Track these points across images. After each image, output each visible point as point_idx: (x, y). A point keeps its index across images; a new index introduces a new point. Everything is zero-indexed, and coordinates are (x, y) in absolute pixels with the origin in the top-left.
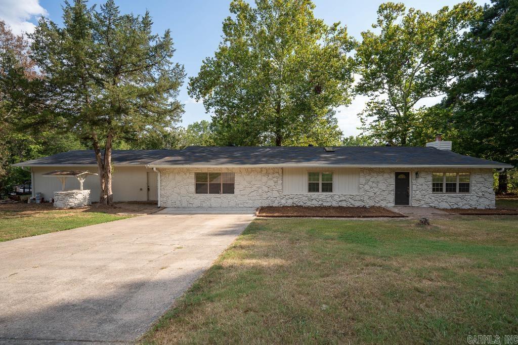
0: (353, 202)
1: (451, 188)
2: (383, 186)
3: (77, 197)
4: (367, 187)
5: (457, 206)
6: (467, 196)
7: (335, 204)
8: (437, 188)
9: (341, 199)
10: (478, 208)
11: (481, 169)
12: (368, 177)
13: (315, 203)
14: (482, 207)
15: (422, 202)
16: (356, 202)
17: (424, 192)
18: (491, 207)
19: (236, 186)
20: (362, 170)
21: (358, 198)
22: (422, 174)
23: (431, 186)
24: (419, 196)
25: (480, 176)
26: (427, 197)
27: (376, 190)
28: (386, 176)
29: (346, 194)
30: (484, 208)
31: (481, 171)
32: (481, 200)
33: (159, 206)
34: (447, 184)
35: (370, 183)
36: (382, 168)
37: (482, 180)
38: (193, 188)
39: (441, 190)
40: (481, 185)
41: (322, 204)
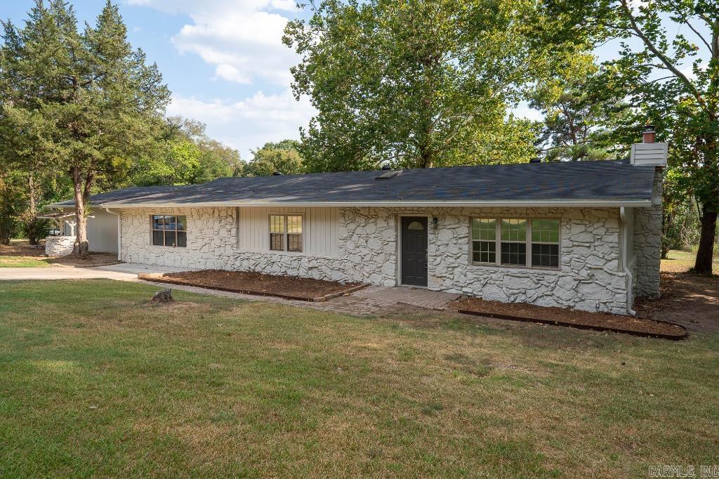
0: (328, 272)
1: (513, 255)
2: (375, 244)
3: (62, 243)
4: (350, 245)
5: (523, 297)
6: (550, 275)
7: (302, 273)
8: (481, 253)
9: (311, 265)
10: (579, 307)
11: (583, 211)
12: (352, 226)
13: (276, 270)
14: (588, 306)
15: (448, 283)
16: (334, 272)
17: (452, 260)
18: (615, 311)
19: (188, 237)
20: (344, 212)
21: (336, 265)
22: (448, 222)
23: (467, 248)
24: (440, 270)
25: (582, 228)
26: (457, 271)
27: (365, 251)
28: (381, 223)
29: (319, 256)
30: (594, 310)
31: (585, 215)
32: (585, 289)
33: (119, 259)
34: (504, 246)
35: (355, 237)
36: (375, 209)
37: (588, 238)
38: (148, 237)
39: (493, 259)
40: (585, 251)
41: (285, 272)
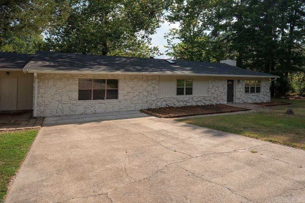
0: (205, 102)
1: (253, 90)
2: (221, 89)
4: (213, 91)
5: (255, 101)
6: (259, 95)
7: (194, 104)
9: (198, 100)
12: (214, 83)
13: (182, 104)
15: (240, 100)
17: (241, 93)
18: (269, 101)
20: (211, 78)
21: (208, 99)
22: (241, 81)
23: (244, 89)
24: (239, 96)
25: (265, 82)
26: (243, 96)
27: (218, 92)
28: (223, 82)
29: (201, 96)
31: (265, 79)
32: (265, 97)
33: (35, 116)
34: (251, 88)
35: (215, 87)
37: (265, 85)
38: (75, 95)
39: (248, 92)
40: (265, 88)
41: (186, 104)
